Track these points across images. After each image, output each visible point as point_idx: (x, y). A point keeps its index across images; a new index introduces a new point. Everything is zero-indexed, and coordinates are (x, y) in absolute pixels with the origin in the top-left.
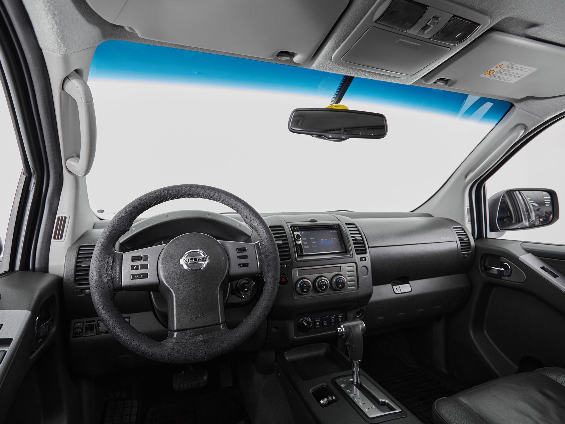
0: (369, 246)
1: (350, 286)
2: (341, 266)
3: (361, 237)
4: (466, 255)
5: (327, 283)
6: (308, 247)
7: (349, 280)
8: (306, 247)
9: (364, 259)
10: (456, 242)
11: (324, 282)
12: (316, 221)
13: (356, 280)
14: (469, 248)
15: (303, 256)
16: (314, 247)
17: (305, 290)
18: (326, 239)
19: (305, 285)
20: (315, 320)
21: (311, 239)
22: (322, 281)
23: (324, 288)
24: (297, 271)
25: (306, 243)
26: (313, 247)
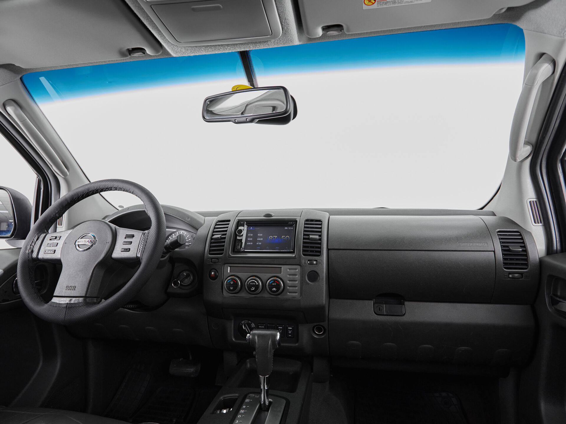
0: (329, 248)
1: (289, 292)
2: (281, 268)
3: (320, 236)
4: (516, 275)
5: (257, 284)
6: (252, 243)
7: (290, 285)
8: (249, 243)
9: (315, 262)
10: (493, 252)
11: (254, 282)
12: (272, 216)
13: (299, 286)
14: (527, 265)
15: (239, 252)
16: (259, 245)
17: (232, 289)
18: (276, 236)
19: (232, 283)
20: (258, 326)
21: (259, 235)
22: (252, 281)
23: (254, 289)
24: (229, 268)
25: (251, 239)
26: (257, 243)
